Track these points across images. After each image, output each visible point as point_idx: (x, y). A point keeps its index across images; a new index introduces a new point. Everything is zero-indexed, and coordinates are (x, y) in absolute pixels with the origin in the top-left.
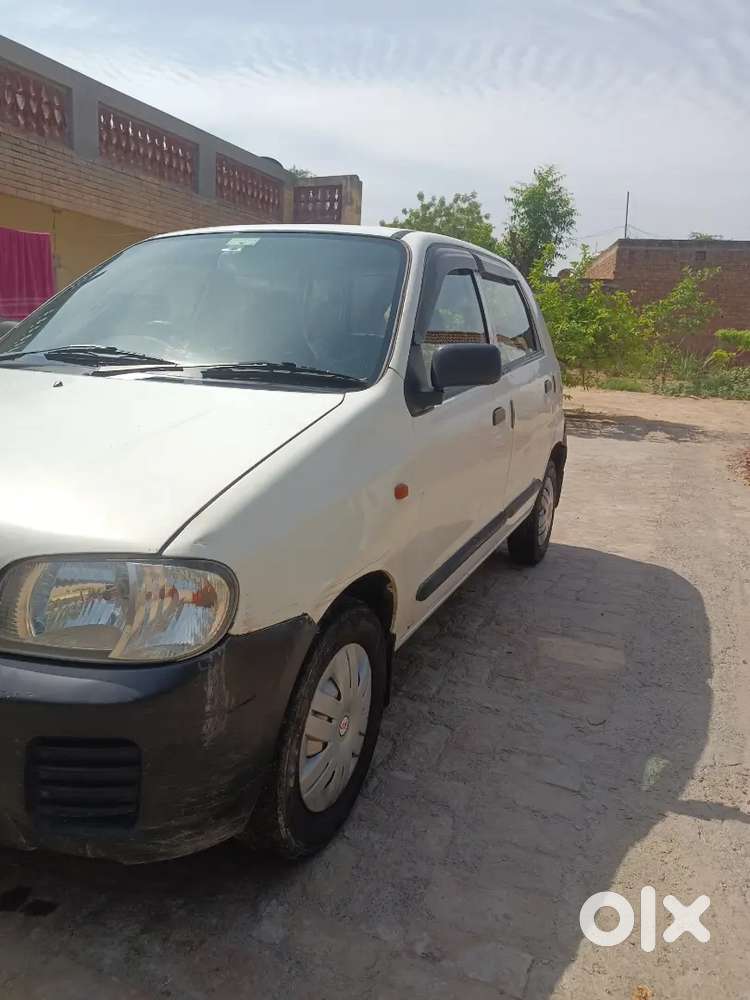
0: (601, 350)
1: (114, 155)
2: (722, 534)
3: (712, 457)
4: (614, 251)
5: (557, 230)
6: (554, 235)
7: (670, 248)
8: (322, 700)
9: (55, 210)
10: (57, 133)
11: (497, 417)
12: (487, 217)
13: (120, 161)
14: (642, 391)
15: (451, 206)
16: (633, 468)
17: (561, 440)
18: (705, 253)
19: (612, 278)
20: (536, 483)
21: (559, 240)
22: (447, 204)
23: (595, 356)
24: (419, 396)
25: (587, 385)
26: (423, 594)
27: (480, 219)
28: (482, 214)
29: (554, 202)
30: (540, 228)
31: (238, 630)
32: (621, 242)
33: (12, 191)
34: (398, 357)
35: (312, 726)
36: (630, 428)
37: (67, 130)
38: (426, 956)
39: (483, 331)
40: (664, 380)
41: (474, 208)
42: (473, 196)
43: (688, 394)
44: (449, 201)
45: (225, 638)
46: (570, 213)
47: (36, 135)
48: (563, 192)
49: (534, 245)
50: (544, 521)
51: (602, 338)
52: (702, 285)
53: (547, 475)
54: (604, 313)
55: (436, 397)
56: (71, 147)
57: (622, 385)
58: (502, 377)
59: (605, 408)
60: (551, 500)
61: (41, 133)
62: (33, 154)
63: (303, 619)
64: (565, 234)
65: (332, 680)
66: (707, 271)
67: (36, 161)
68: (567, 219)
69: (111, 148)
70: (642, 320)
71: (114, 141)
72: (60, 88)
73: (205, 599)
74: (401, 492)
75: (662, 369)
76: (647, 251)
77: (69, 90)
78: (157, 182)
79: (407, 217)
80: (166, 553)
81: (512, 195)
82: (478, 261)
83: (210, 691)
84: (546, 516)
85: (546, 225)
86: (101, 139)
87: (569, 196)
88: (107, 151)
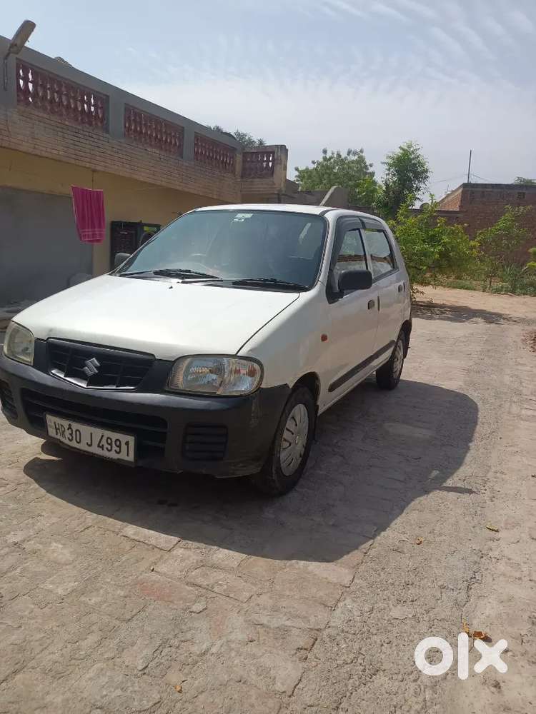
0: (444, 263)
1: (132, 136)
2: (507, 379)
3: (514, 333)
4: (460, 191)
5: (417, 182)
6: (415, 185)
7: (499, 190)
8: (290, 424)
9: (94, 171)
10: (99, 124)
11: (370, 305)
12: (371, 166)
13: (135, 140)
14: (475, 290)
15: (346, 158)
16: (461, 339)
17: (408, 319)
18: (524, 193)
19: (458, 210)
20: (393, 342)
21: (418, 189)
22: (343, 157)
23: (440, 267)
24: (333, 294)
25: (436, 285)
26: (332, 388)
27: (366, 167)
28: (367, 164)
29: (415, 164)
30: (405, 181)
31: (263, 386)
32: (465, 185)
33: (73, 161)
34: (323, 277)
35: (286, 435)
36: (460, 314)
37: (105, 122)
38: (333, 525)
39: (363, 254)
40: (491, 282)
41: (361, 160)
42: (362, 151)
43: (506, 293)
44: (344, 155)
45: (259, 389)
46: (426, 171)
47: (87, 126)
48: (421, 158)
49: (401, 192)
50: (397, 365)
51: (444, 255)
52: (517, 218)
53: (399, 338)
54: (445, 239)
55: (341, 295)
56: (107, 132)
57: (461, 285)
58: (373, 285)
59: (448, 301)
60: (401, 353)
61: (91, 124)
62: (86, 137)
63: (286, 385)
64: (422, 185)
65: (293, 418)
66: (522, 208)
67: (88, 142)
68: (424, 176)
69: (130, 132)
70: (472, 243)
71: (133, 128)
72: (102, 96)
73: (252, 373)
74: (324, 338)
75: (491, 275)
76: (483, 192)
77: (108, 96)
78: (158, 152)
79: (315, 166)
80: (239, 354)
81: (387, 161)
82: (363, 223)
83: (253, 408)
84: (398, 363)
85: (410, 180)
86: (125, 126)
87: (425, 160)
88: (129, 134)
